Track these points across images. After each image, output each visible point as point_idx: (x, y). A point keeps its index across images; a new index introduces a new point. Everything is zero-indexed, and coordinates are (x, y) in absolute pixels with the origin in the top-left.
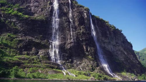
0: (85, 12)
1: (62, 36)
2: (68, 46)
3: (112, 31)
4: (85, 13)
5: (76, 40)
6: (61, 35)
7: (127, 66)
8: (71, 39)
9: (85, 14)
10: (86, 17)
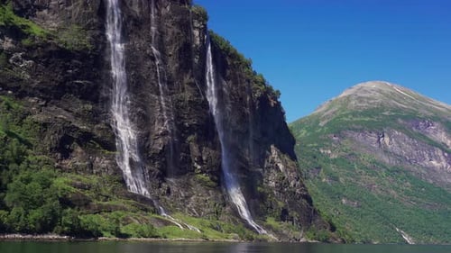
0: (196, 24)
1: (139, 109)
2: (158, 145)
3: (258, 98)
4: (195, 28)
5: (176, 124)
6: (136, 107)
7: (279, 203)
8: (163, 120)
9: (196, 33)
10: (198, 42)
